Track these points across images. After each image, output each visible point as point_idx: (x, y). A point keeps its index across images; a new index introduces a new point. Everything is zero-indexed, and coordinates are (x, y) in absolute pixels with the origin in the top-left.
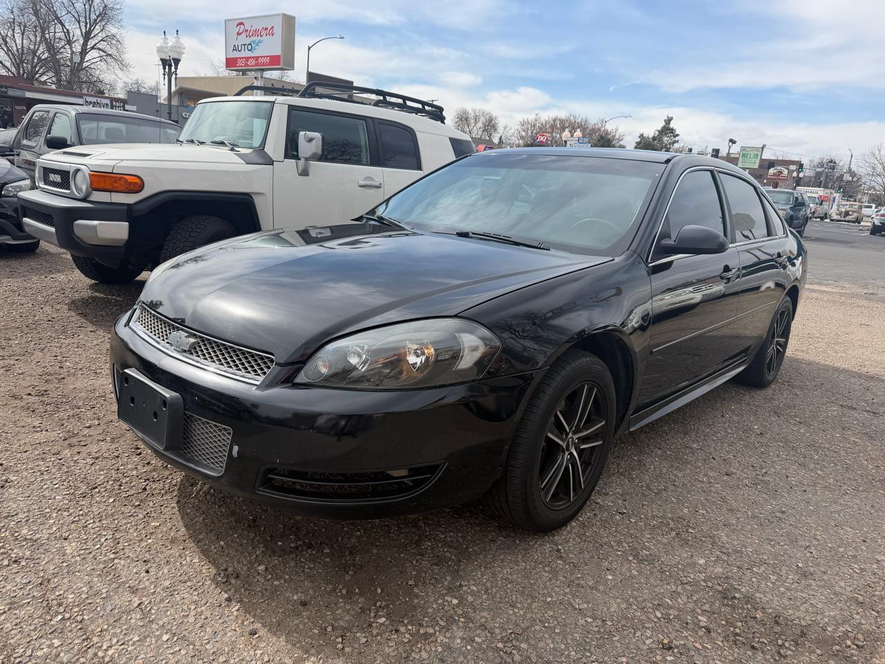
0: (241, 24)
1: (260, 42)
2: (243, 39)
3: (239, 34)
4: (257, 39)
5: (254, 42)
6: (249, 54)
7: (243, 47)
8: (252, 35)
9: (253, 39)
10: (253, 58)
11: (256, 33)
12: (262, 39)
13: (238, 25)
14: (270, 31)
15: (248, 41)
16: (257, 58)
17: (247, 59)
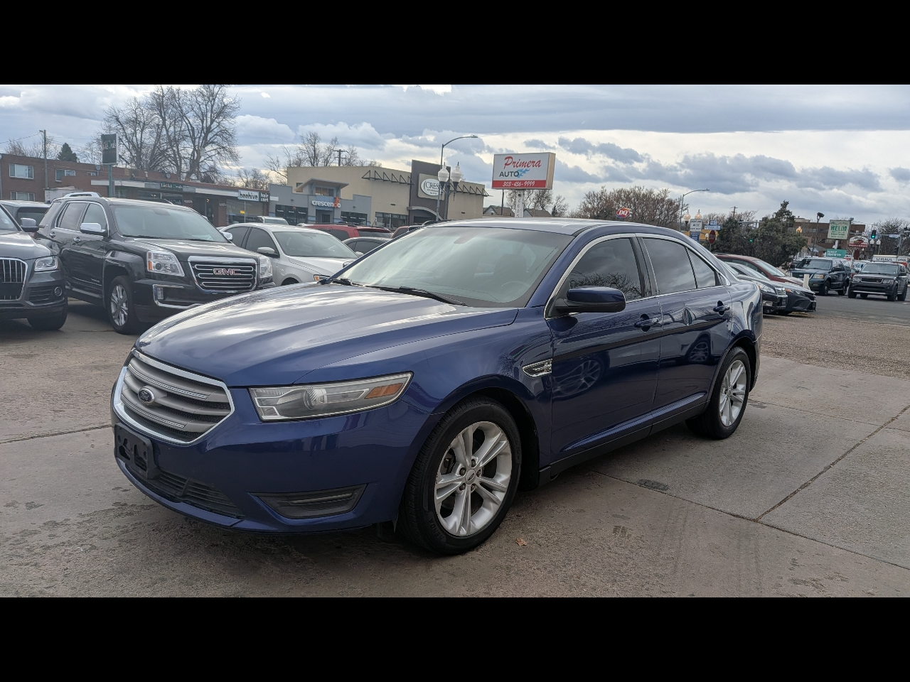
0: (509, 158)
1: (526, 170)
2: (511, 168)
3: (506, 164)
4: (524, 169)
5: (521, 170)
6: (516, 179)
7: (510, 174)
8: (520, 166)
9: (519, 168)
10: (520, 181)
11: (523, 164)
12: (528, 169)
13: (506, 158)
14: (538, 164)
15: (515, 169)
16: (523, 182)
17: (513, 182)
